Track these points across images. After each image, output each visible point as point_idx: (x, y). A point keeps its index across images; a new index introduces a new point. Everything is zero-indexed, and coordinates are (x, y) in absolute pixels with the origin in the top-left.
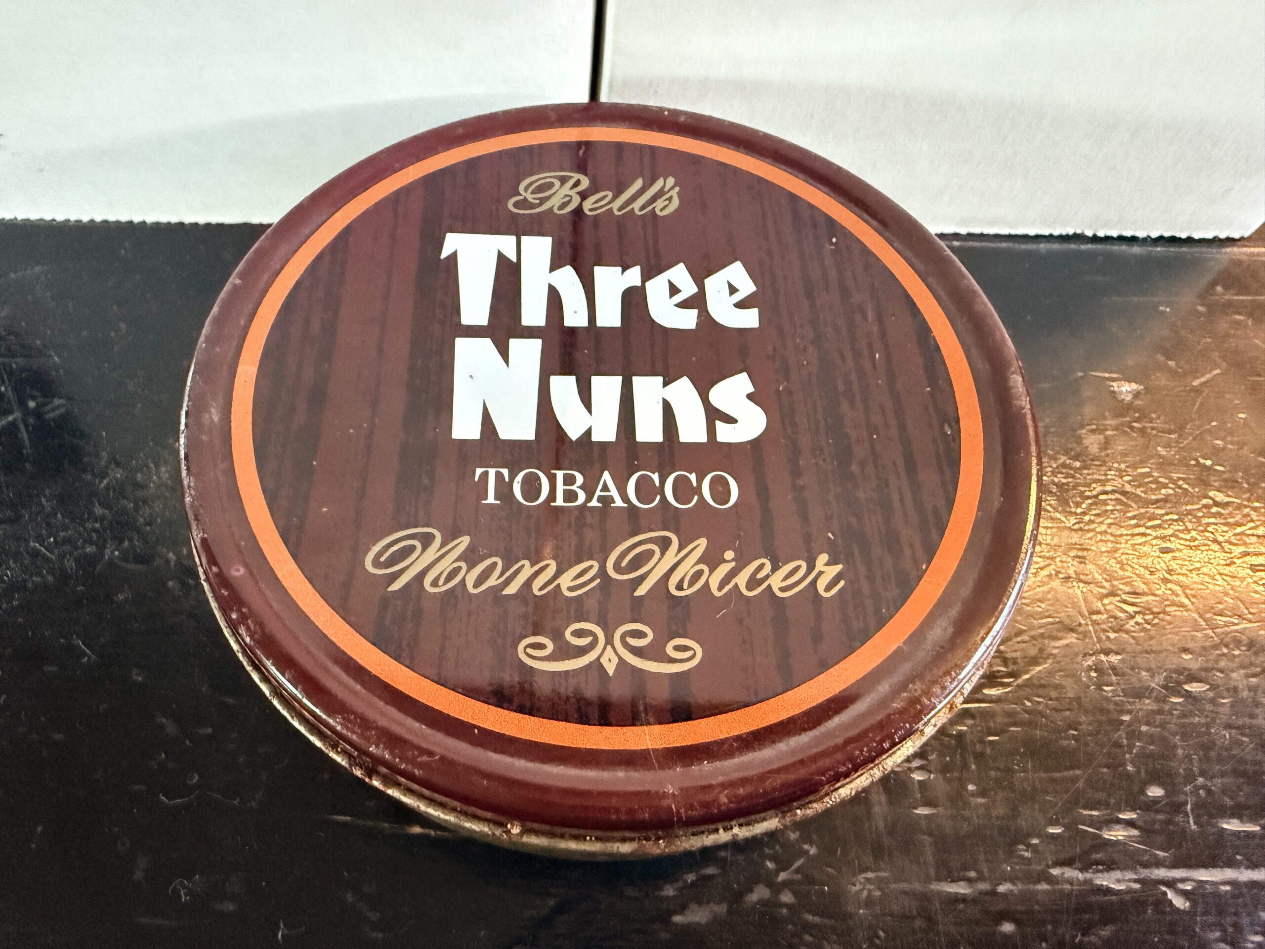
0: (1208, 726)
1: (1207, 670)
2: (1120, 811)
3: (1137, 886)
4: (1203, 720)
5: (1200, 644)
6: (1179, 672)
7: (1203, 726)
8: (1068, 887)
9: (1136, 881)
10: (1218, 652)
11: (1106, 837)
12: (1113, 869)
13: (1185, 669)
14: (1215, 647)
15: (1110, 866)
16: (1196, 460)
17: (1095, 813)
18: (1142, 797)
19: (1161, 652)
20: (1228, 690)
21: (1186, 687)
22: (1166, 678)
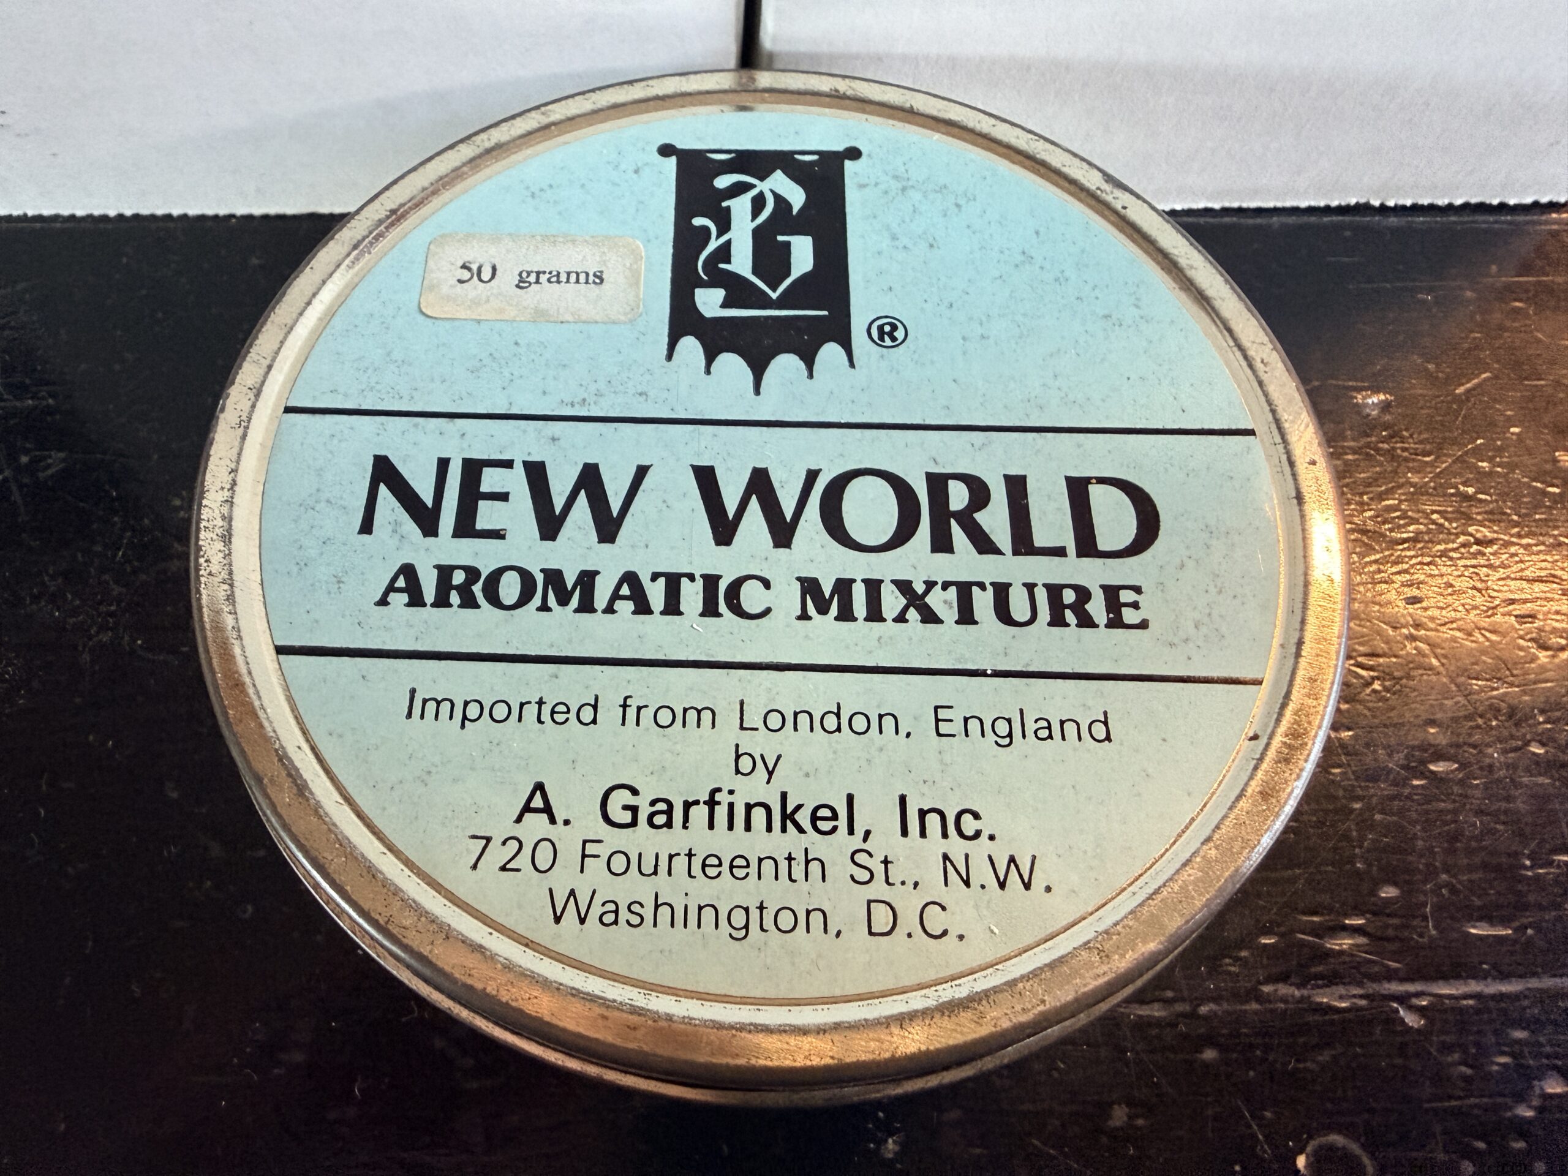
0: (1455, 812)
1: (1458, 746)
2: (1347, 915)
3: (1363, 1002)
4: (1450, 806)
5: (1450, 715)
6: (1424, 747)
7: (1449, 812)
8: (1282, 1006)
9: (1361, 997)
10: (1471, 724)
11: (1328, 946)
12: (1337, 984)
13: (1430, 745)
14: (1469, 717)
15: (1332, 979)
16: (1456, 488)
17: (1315, 919)
18: (1373, 899)
19: (1403, 724)
20: (1481, 768)
21: (1432, 767)
22: (1406, 757)
